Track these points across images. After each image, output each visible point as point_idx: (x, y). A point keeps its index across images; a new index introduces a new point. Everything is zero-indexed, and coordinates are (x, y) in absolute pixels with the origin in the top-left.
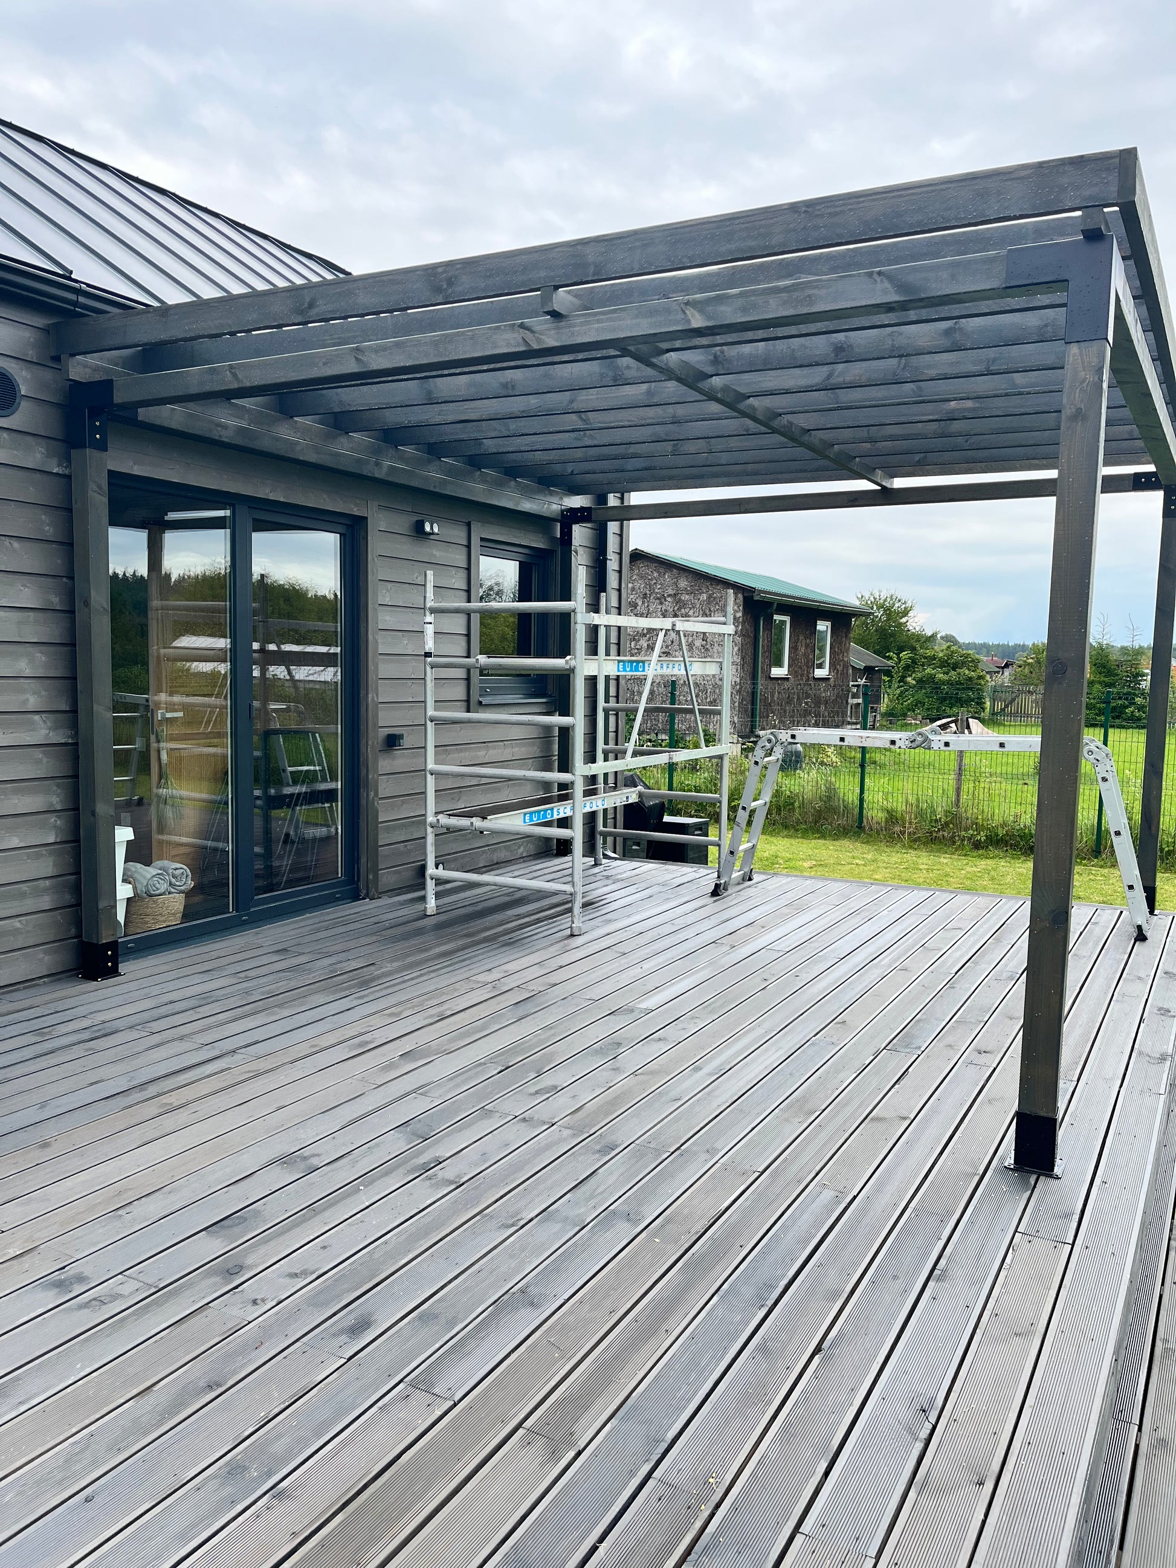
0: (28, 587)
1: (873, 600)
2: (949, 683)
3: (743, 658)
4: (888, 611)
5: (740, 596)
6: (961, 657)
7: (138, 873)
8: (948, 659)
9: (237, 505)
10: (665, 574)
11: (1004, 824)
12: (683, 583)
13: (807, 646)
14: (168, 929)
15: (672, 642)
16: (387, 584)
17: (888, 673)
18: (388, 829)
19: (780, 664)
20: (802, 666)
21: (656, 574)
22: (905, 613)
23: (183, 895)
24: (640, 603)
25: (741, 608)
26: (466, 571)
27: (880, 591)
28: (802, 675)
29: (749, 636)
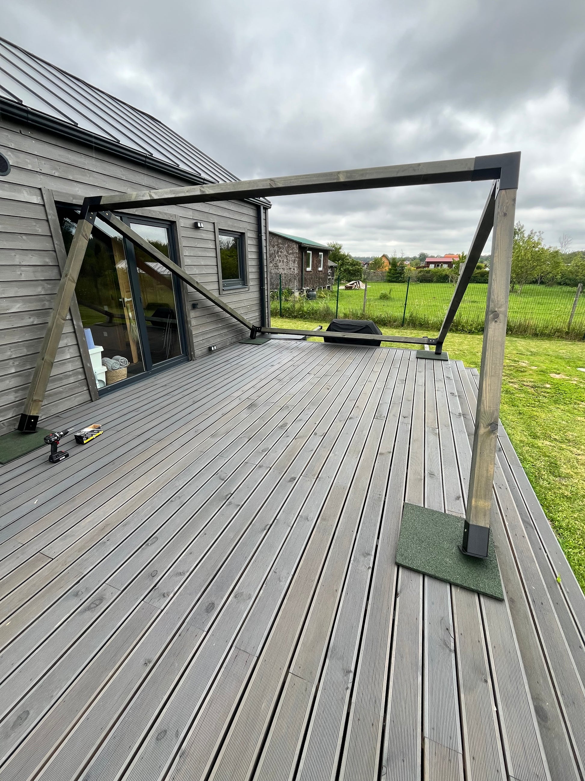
0: (35, 256)
2: (353, 270)
3: (299, 265)
4: (336, 249)
5: (297, 245)
7: (108, 362)
9: (123, 217)
10: (274, 238)
11: (377, 317)
12: (280, 241)
13: (316, 261)
14: (122, 381)
16: (186, 247)
17: (336, 267)
18: (197, 337)
19: (309, 267)
20: (315, 267)
21: (271, 238)
22: (340, 248)
23: (126, 368)
25: (298, 249)
26: (214, 241)
27: (333, 242)
28: (315, 270)
29: (300, 258)
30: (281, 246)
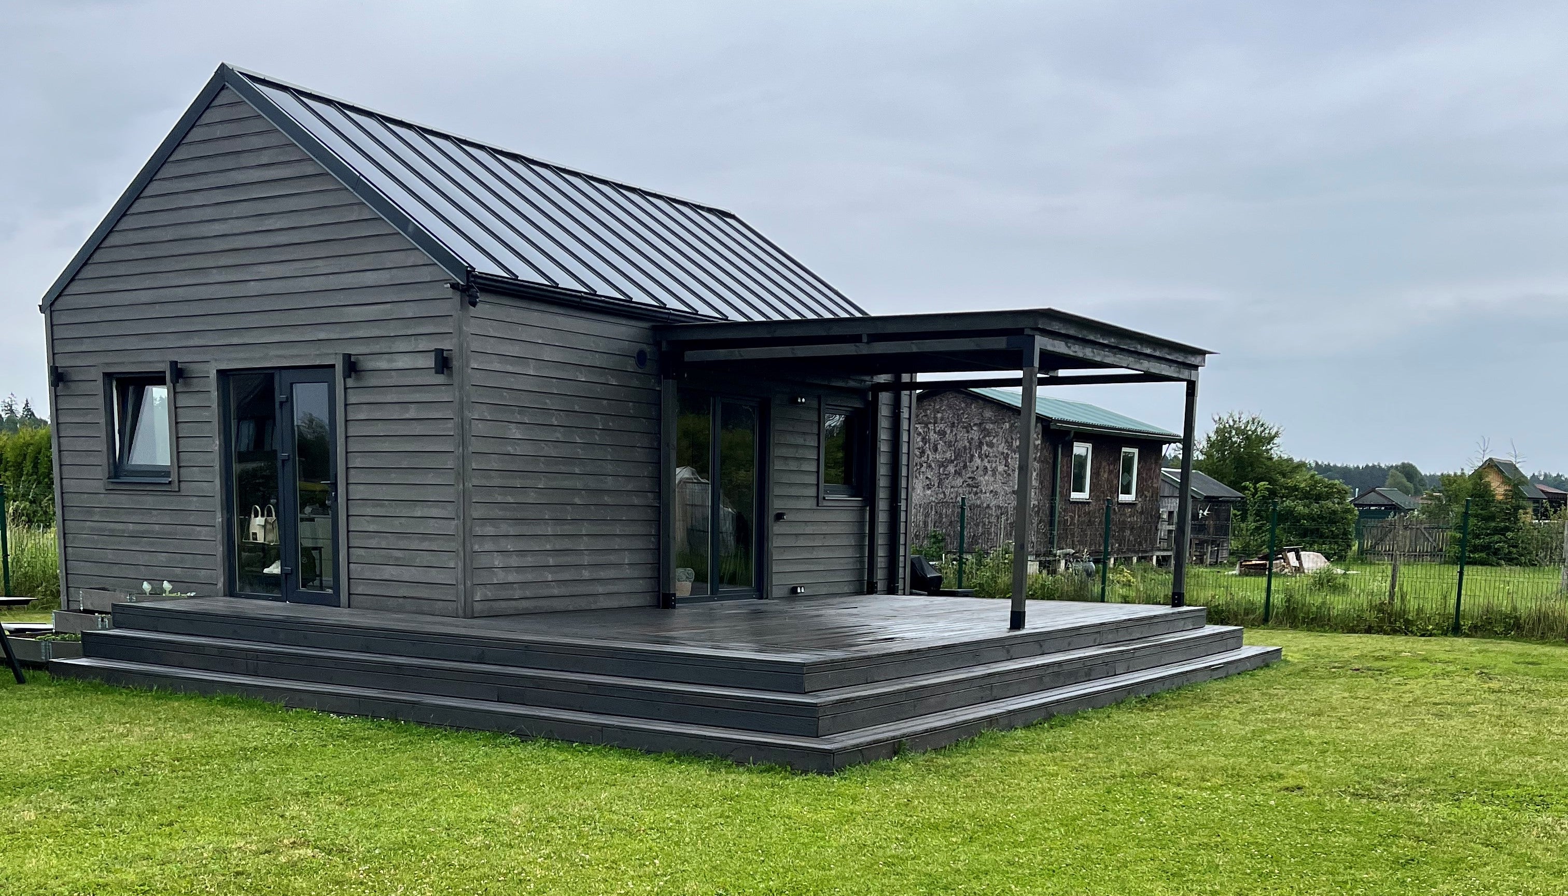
1: (1232, 424)
2: (1311, 517)
3: (1041, 483)
5: (1039, 425)
6: (1325, 487)
8: (1311, 489)
10: (971, 404)
12: (988, 414)
13: (1110, 472)
15: (977, 468)
18: (778, 564)
19: (1080, 489)
20: (1105, 491)
21: (963, 405)
22: (1271, 439)
23: (691, 583)
24: (948, 432)
25: (1040, 436)
26: (818, 423)
28: (1105, 500)
29: (1048, 463)
30: (990, 426)
